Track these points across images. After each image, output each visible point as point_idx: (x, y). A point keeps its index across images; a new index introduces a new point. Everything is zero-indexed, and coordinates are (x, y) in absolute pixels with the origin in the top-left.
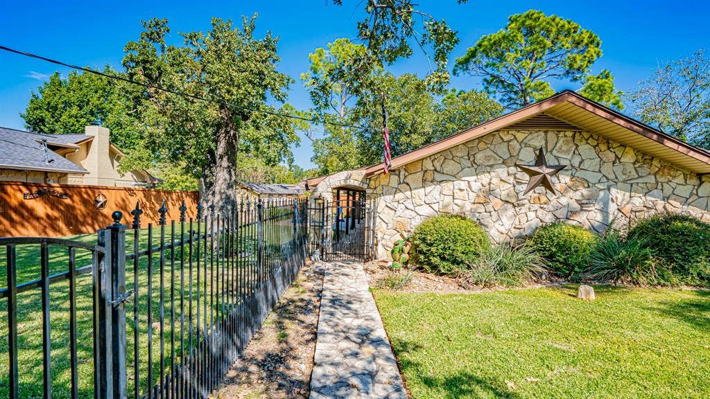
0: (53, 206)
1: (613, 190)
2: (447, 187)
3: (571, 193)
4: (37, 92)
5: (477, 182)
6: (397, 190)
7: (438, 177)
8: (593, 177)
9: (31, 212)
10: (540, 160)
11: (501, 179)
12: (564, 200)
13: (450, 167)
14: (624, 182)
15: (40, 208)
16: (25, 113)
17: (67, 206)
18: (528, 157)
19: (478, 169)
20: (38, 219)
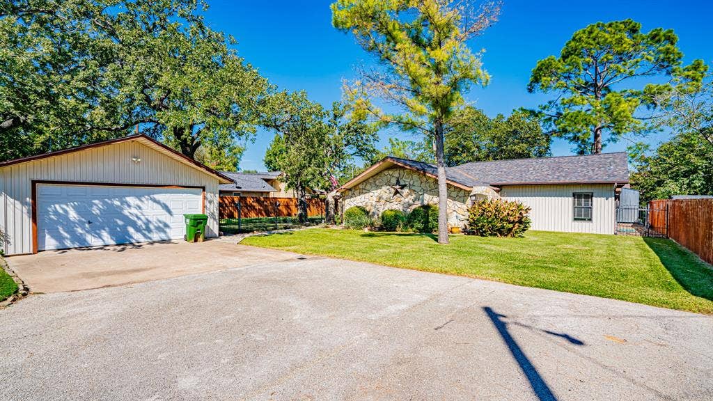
0: (261, 206)
1: (425, 195)
2: (367, 195)
3: (410, 196)
4: (269, 147)
5: (376, 193)
6: (352, 197)
7: (364, 191)
8: (417, 189)
9: (254, 207)
10: (398, 183)
11: (385, 192)
12: (407, 200)
13: (368, 187)
14: (430, 191)
15: (257, 206)
16: (264, 159)
17: (266, 206)
18: (394, 181)
19: (378, 187)
20: (256, 210)
